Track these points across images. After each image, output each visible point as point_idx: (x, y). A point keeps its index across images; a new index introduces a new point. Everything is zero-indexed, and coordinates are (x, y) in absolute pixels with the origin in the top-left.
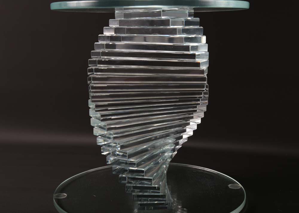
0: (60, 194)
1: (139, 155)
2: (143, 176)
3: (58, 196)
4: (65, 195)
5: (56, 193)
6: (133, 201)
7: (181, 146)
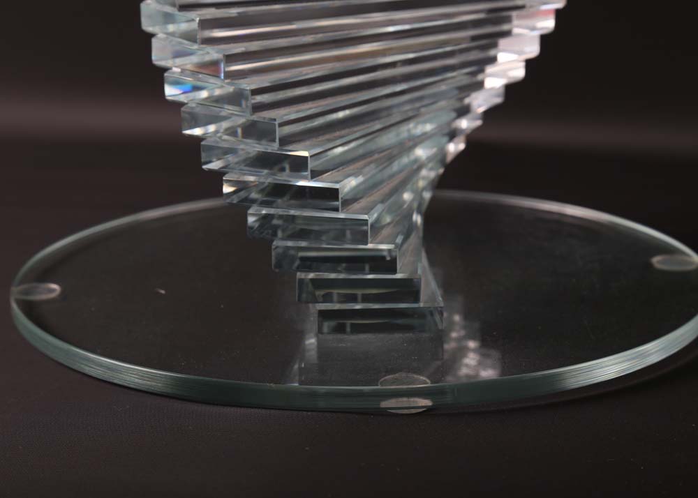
0: (35, 284)
1: (321, 138)
2: (336, 210)
3: (27, 292)
4: (53, 290)
5: (21, 283)
6: (299, 300)
7: (477, 119)
